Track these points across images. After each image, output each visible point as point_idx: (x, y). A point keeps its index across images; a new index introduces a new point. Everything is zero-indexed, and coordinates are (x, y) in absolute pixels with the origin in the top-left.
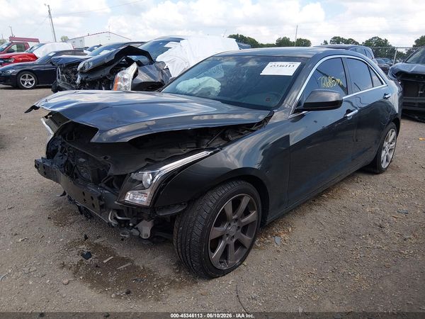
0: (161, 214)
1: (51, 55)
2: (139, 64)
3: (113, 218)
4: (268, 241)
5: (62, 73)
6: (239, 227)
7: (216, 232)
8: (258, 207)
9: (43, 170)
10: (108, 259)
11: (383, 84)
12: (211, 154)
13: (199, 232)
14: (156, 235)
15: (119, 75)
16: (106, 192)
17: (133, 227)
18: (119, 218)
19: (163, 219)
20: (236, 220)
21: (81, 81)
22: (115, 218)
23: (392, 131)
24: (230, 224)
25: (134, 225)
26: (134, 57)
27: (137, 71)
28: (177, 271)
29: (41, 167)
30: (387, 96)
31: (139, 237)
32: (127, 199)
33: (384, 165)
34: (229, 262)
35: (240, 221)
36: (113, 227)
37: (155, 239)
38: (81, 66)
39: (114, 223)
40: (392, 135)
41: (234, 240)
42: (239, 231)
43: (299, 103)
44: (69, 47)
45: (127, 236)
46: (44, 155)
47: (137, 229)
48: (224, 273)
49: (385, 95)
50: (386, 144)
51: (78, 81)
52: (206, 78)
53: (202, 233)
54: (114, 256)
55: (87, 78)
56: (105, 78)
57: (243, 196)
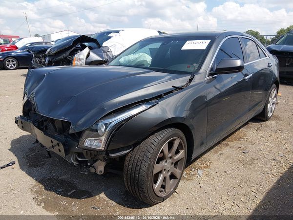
0: (113, 155)
1: (27, 45)
2: (91, 48)
3: (74, 159)
4: (192, 173)
5: (36, 57)
6: (172, 163)
7: (157, 168)
8: (185, 147)
9: (21, 125)
10: (71, 192)
11: (266, 56)
12: (150, 108)
13: (145, 169)
14: (108, 171)
15: (76, 56)
16: (69, 139)
17: (90, 166)
18: (80, 159)
19: (114, 159)
20: (171, 158)
21: (49, 61)
22: (76, 160)
23: (274, 90)
24: (166, 162)
25: (91, 165)
26: (86, 44)
27: (89, 53)
28: (126, 199)
29: (19, 123)
30: (270, 65)
31: (95, 173)
32: (86, 144)
33: (270, 115)
34: (167, 191)
35: (173, 159)
36: (75, 166)
37: (108, 175)
38: (48, 50)
39: (75, 163)
40: (274, 93)
41: (169, 174)
42: (173, 166)
43: (212, 69)
44: (40, 40)
45: (86, 173)
46: (21, 114)
47: (93, 167)
48: (163, 199)
49: (269, 64)
50: (270, 99)
51: (47, 62)
52: (141, 54)
53: (148, 170)
54: (76, 189)
55: (53, 59)
56: (66, 58)
57: (175, 139)
